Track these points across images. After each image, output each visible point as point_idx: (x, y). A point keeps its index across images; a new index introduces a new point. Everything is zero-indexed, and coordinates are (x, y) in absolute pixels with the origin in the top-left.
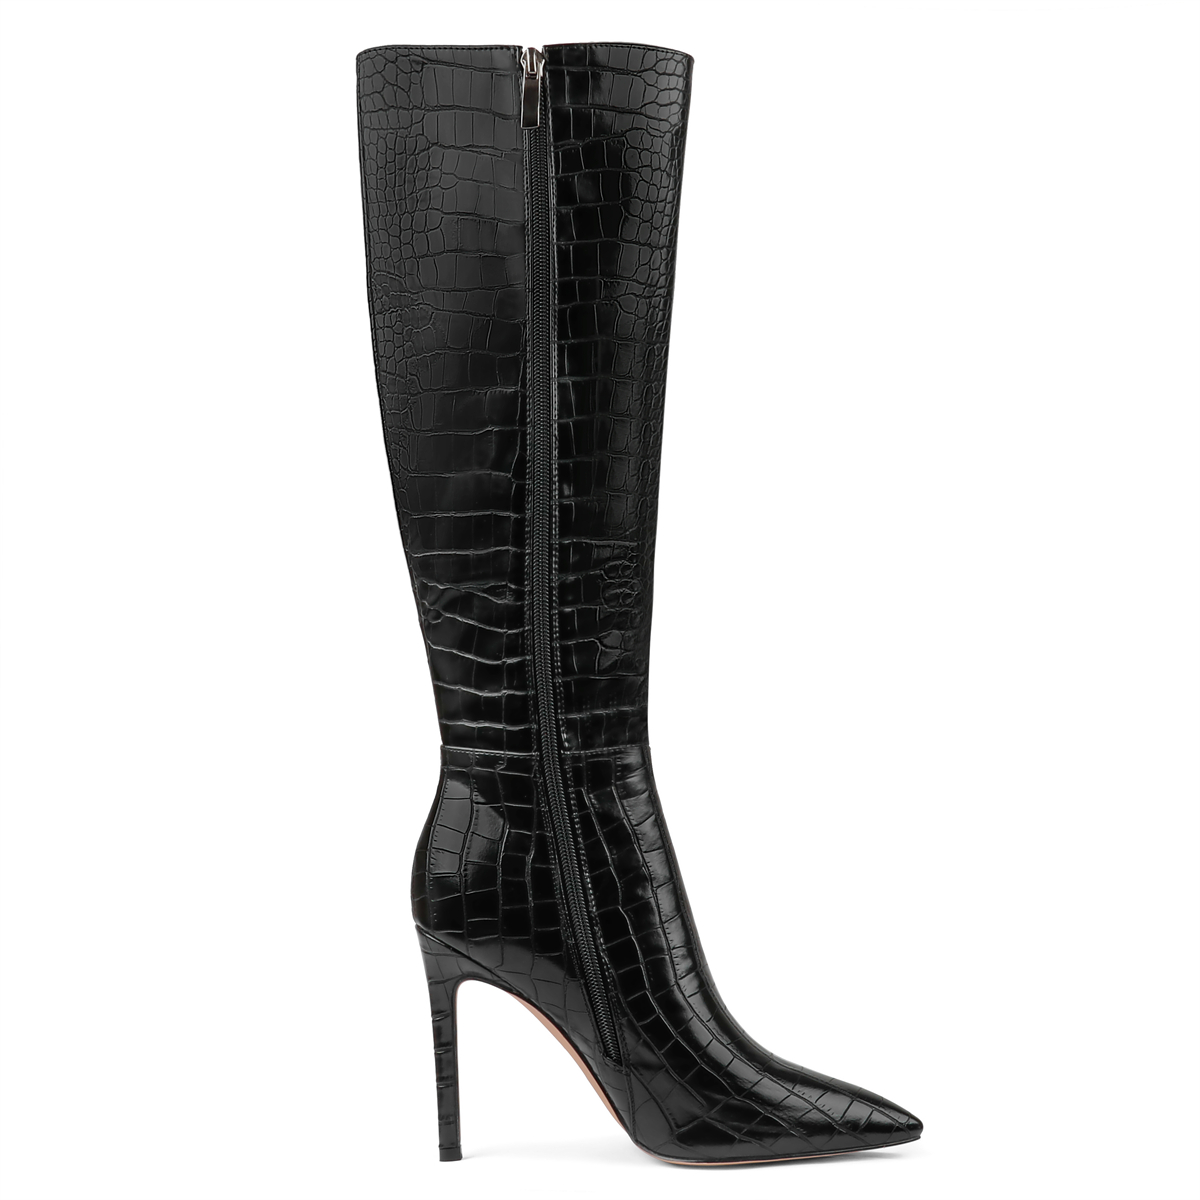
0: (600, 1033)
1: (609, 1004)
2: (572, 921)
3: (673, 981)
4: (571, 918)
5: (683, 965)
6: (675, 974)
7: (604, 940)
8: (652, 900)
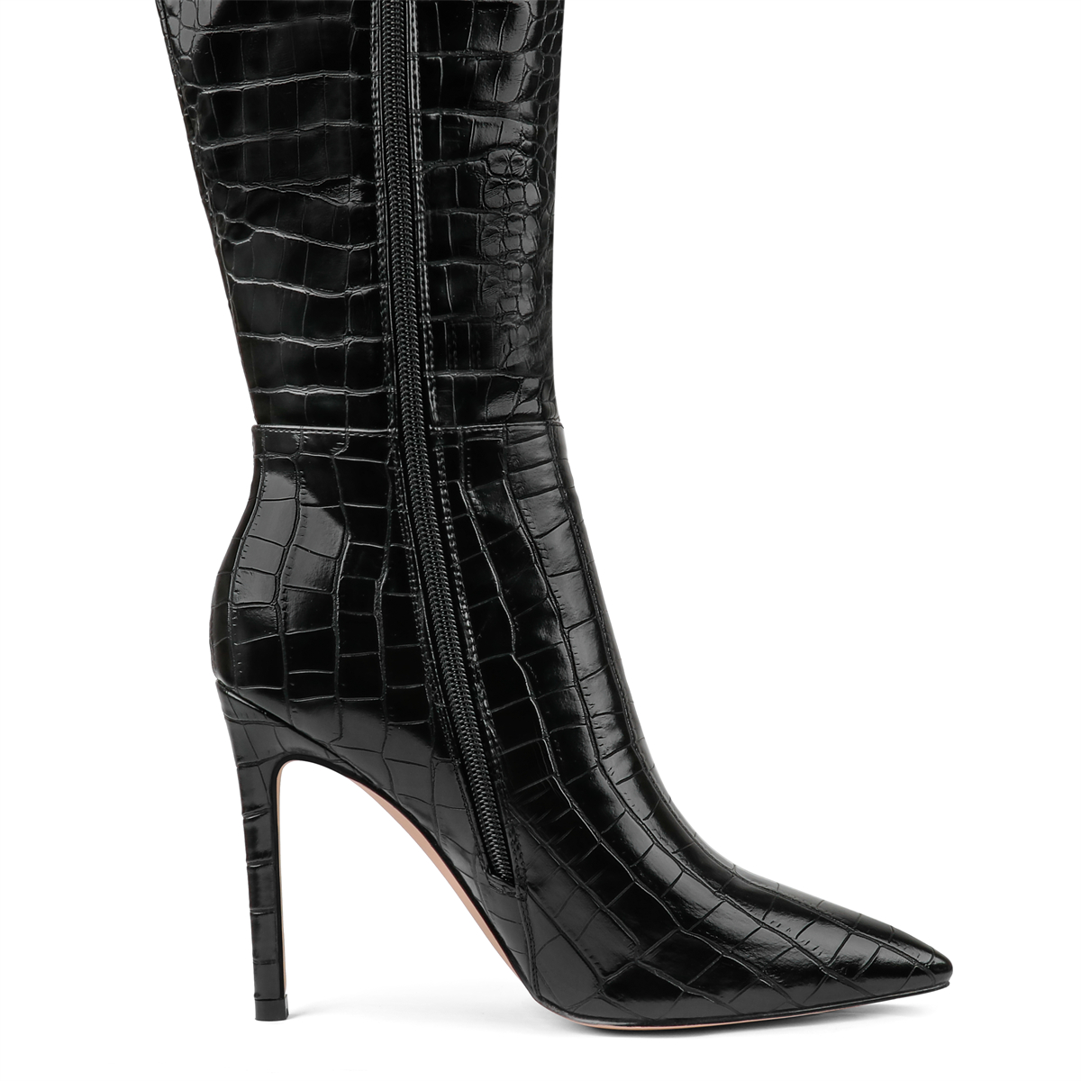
0: (483, 839)
1: (495, 796)
2: (441, 676)
3: (593, 761)
4: (440, 670)
5: (609, 739)
6: (597, 752)
7: (489, 702)
8: (562, 647)
